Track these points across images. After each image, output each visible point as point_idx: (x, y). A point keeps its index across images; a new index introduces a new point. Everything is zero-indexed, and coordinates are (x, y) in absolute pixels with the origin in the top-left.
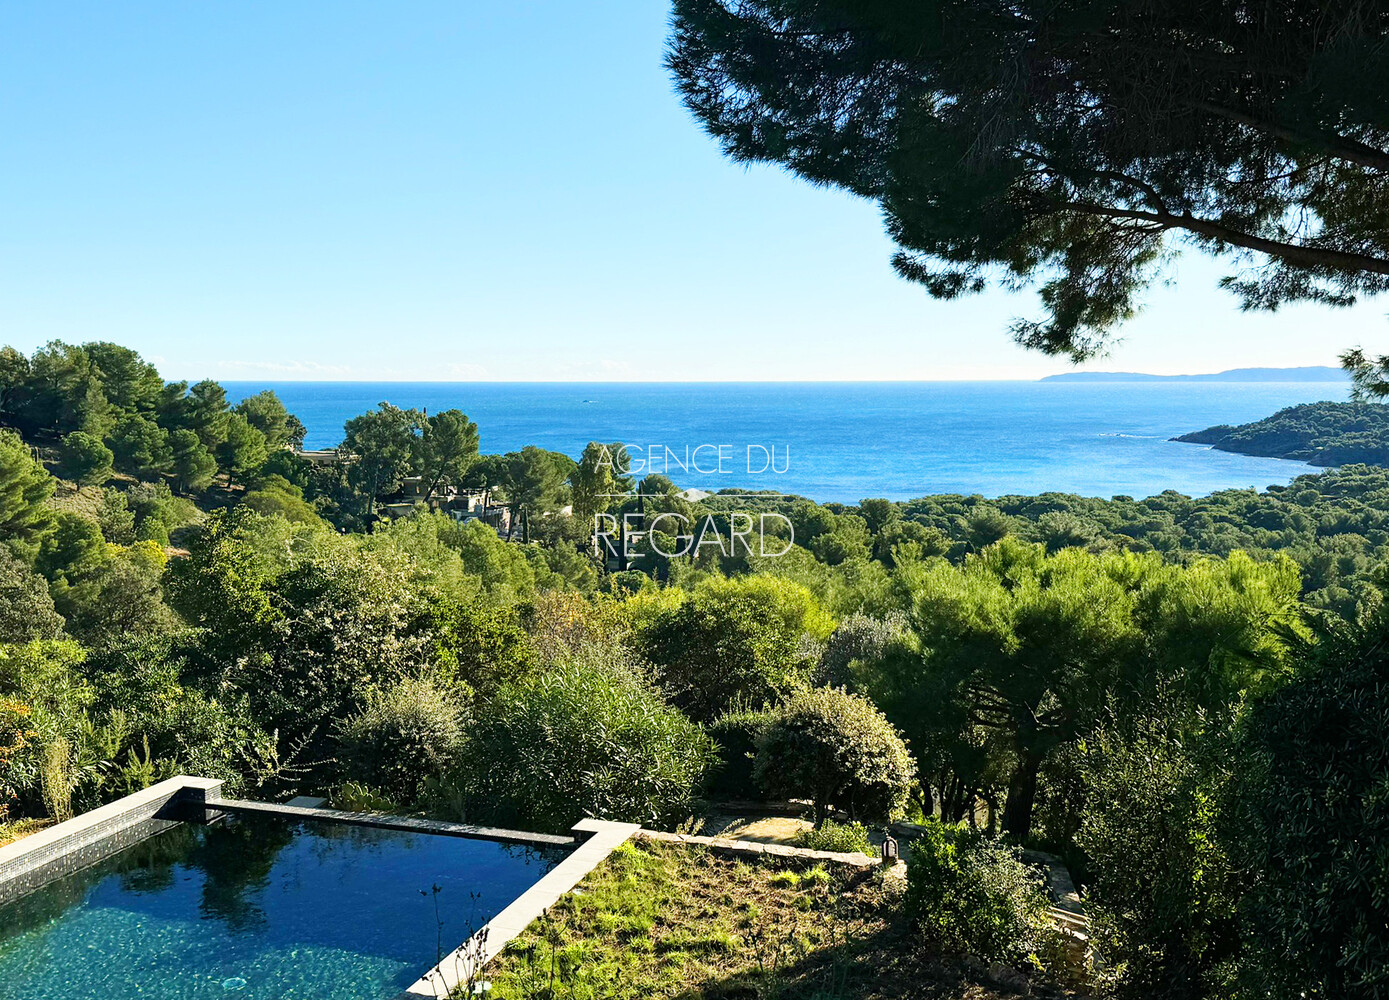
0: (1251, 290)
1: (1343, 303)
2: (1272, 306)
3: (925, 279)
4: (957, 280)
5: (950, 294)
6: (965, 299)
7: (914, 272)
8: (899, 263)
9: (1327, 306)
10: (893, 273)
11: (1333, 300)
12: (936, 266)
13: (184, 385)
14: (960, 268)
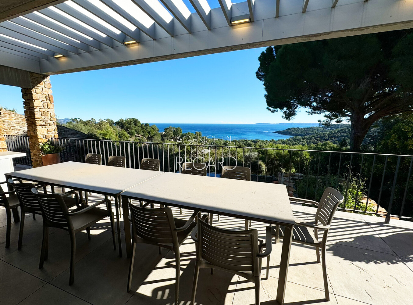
0: (309, 112)
1: (319, 114)
2: (312, 114)
3: (271, 110)
4: (275, 111)
5: (273, 112)
6: (275, 113)
7: (269, 110)
8: (267, 108)
9: (317, 114)
10: (267, 110)
11: (318, 114)
12: (272, 109)
13: (144, 124)
14: (275, 109)
